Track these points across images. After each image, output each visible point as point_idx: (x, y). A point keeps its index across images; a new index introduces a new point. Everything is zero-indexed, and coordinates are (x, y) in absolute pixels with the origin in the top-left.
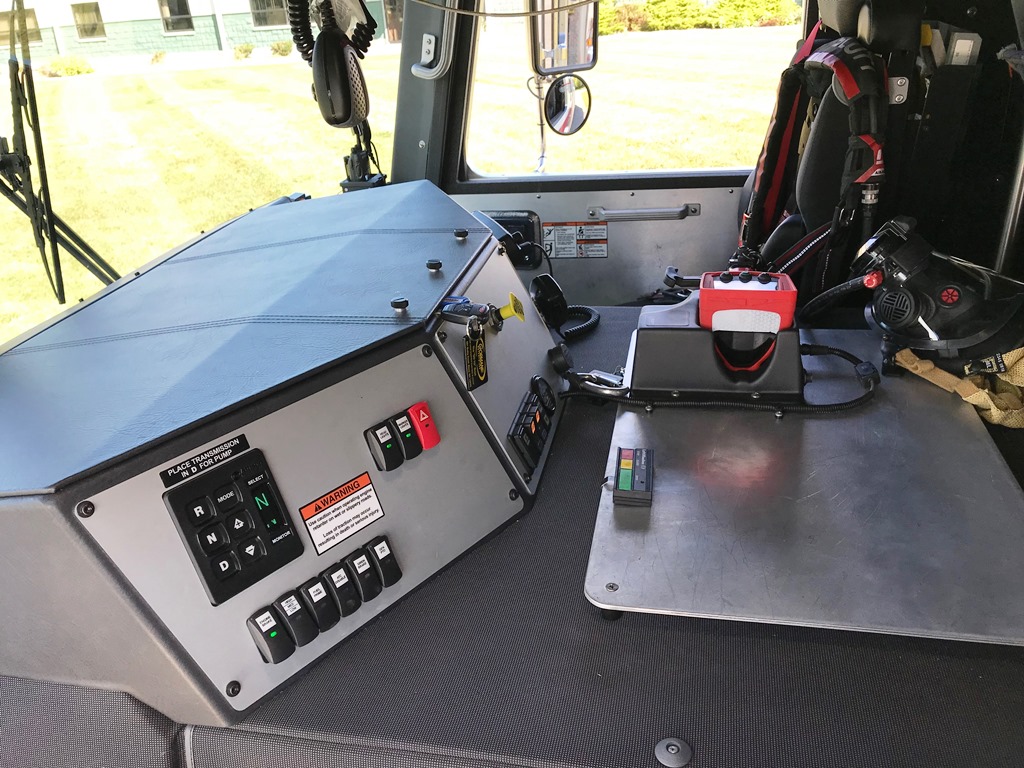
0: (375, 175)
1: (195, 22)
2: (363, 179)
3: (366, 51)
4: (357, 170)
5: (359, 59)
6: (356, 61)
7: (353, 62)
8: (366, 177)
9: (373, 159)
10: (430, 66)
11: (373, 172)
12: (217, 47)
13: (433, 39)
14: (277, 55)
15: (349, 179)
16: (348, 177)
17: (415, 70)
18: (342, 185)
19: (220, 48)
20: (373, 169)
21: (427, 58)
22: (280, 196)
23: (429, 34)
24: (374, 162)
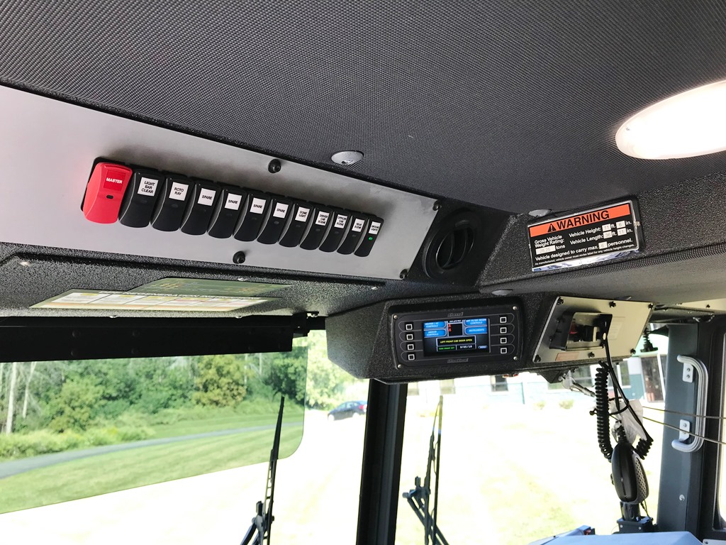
0: (643, 517)
1: (509, 387)
2: (635, 520)
3: (646, 455)
4: (630, 513)
5: (641, 460)
6: (640, 463)
7: (638, 463)
8: (637, 518)
9: (642, 505)
10: (687, 442)
11: (642, 515)
12: (522, 402)
13: (688, 424)
14: (562, 408)
15: (623, 518)
16: (623, 516)
17: (674, 445)
18: (618, 522)
19: (524, 403)
20: (643, 513)
21: (684, 436)
22: (574, 527)
23: (685, 420)
24: (643, 507)
